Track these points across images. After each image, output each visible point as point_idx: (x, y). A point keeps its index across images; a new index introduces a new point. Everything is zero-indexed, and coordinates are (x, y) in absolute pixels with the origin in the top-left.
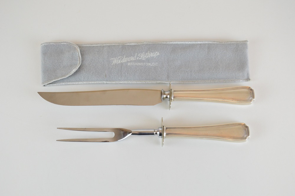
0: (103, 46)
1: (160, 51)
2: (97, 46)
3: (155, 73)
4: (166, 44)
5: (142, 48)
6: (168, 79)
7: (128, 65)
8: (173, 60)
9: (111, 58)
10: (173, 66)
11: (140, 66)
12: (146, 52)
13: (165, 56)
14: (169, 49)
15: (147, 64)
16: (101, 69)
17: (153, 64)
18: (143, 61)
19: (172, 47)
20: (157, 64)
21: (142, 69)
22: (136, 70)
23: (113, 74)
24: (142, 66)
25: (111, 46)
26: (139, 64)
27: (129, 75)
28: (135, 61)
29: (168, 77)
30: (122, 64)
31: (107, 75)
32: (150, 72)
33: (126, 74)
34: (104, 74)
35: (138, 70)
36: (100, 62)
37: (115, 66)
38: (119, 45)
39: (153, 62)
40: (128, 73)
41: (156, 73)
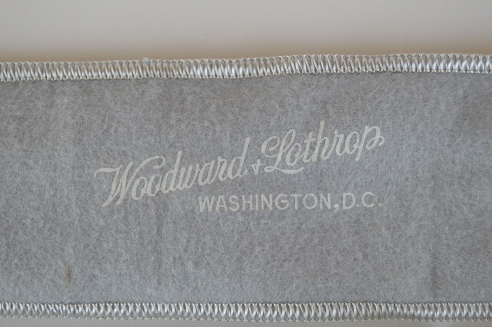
0: (52, 82)
1: (388, 123)
2: (16, 84)
3: (360, 255)
4: (423, 73)
5: (282, 105)
6: (435, 296)
7: (202, 209)
8: (467, 176)
9: (99, 166)
10: (466, 209)
11: (271, 215)
12: (307, 128)
13: (417, 149)
14: (443, 107)
15: (310, 201)
16: (40, 231)
17: (349, 200)
18: (289, 185)
19: (461, 92)
20: (370, 200)
21: (283, 234)
22: (245, 243)
23: (108, 266)
24: (282, 216)
25: (100, 81)
26: (268, 202)
27: (203, 272)
28: (240, 186)
29: (435, 282)
30: (161, 202)
31: (76, 271)
32: (328, 252)
33: (190, 266)
34: (60, 263)
35: (260, 244)
36: (34, 188)
37: (125, 218)
38: (146, 81)
39: (345, 190)
40: (197, 264)
41: (365, 256)
